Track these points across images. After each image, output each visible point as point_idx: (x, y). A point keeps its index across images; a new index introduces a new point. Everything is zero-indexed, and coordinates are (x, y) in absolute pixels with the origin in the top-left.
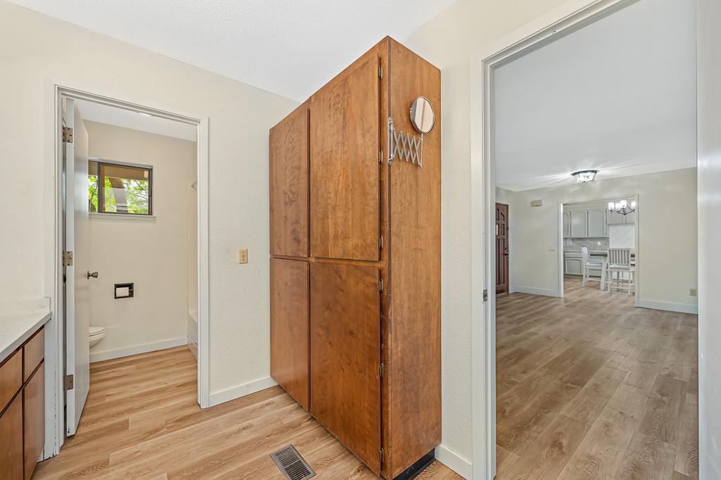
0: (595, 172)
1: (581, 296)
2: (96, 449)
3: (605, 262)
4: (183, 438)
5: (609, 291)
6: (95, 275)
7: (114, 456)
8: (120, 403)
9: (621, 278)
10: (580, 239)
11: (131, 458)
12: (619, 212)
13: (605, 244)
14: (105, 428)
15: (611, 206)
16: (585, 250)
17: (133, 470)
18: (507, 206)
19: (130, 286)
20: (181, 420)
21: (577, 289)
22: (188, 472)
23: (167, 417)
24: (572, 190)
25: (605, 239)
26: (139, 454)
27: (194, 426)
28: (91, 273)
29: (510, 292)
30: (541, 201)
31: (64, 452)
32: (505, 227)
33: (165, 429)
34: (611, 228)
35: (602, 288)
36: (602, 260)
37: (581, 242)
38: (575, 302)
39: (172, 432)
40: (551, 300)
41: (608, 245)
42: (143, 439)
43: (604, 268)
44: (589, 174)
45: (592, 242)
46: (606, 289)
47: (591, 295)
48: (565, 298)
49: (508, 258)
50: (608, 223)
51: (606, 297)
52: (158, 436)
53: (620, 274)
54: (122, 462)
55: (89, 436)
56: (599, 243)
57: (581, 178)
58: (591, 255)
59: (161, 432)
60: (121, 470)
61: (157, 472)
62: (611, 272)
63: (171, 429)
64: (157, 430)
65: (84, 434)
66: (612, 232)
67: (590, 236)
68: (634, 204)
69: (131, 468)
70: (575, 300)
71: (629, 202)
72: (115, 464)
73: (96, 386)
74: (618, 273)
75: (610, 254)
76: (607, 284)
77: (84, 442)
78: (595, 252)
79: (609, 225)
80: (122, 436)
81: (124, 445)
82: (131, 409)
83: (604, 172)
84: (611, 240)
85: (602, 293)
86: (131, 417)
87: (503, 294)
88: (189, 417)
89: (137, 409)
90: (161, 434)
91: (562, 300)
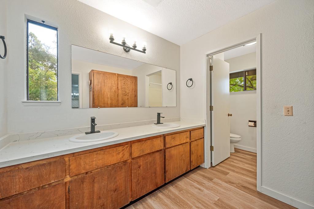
2: (214, 174)
4: (237, 193)
6: (231, 115)
7: (215, 180)
8: (233, 166)
11: (217, 184)
14: (221, 170)
17: (214, 188)
19: (255, 122)
20: (245, 187)
22: (224, 205)
23: (241, 182)
26: (220, 185)
27: (246, 193)
28: (230, 114)
31: (209, 169)
33: (235, 185)
39: (237, 188)
42: (226, 182)
52: (231, 185)
54: (214, 183)
55: (217, 169)
59: (233, 185)
60: (212, 185)
61: (218, 195)
63: (238, 187)
64: (233, 183)
65: (217, 168)
69: (214, 187)
72: (213, 182)
73: (233, 157)
77: (215, 170)
80: (223, 176)
81: (220, 179)
82: (234, 170)
86: (231, 173)
88: (248, 188)
89: (236, 172)
90: (232, 185)
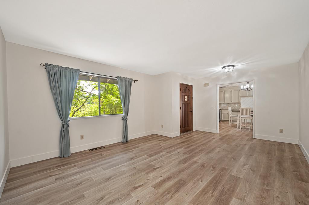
0: (234, 66)
1: (227, 132)
3: (239, 114)
5: (240, 129)
9: (246, 122)
10: (228, 103)
12: (245, 90)
13: (239, 106)
15: (242, 87)
16: (230, 109)
18: (192, 86)
21: (226, 128)
24: (223, 78)
25: (239, 103)
29: (193, 131)
30: (208, 83)
32: (191, 97)
34: (242, 98)
35: (237, 127)
36: (237, 113)
37: (229, 105)
38: (224, 136)
40: (213, 135)
41: (241, 106)
43: (238, 117)
44: (231, 67)
45: (234, 105)
46: (239, 128)
47: (232, 131)
48: (219, 133)
49: (192, 113)
50: (241, 96)
51: (239, 132)
53: (246, 120)
56: (237, 105)
57: (227, 69)
58: (233, 111)
62: (242, 119)
66: (243, 100)
67: (233, 102)
68: (252, 86)
70: (224, 135)
71: (250, 85)
74: (245, 120)
75: (241, 110)
76: (239, 125)
78: (235, 109)
79: (241, 97)
83: (238, 66)
84: (242, 104)
85: (238, 130)
87: (190, 132)
91: (218, 135)
